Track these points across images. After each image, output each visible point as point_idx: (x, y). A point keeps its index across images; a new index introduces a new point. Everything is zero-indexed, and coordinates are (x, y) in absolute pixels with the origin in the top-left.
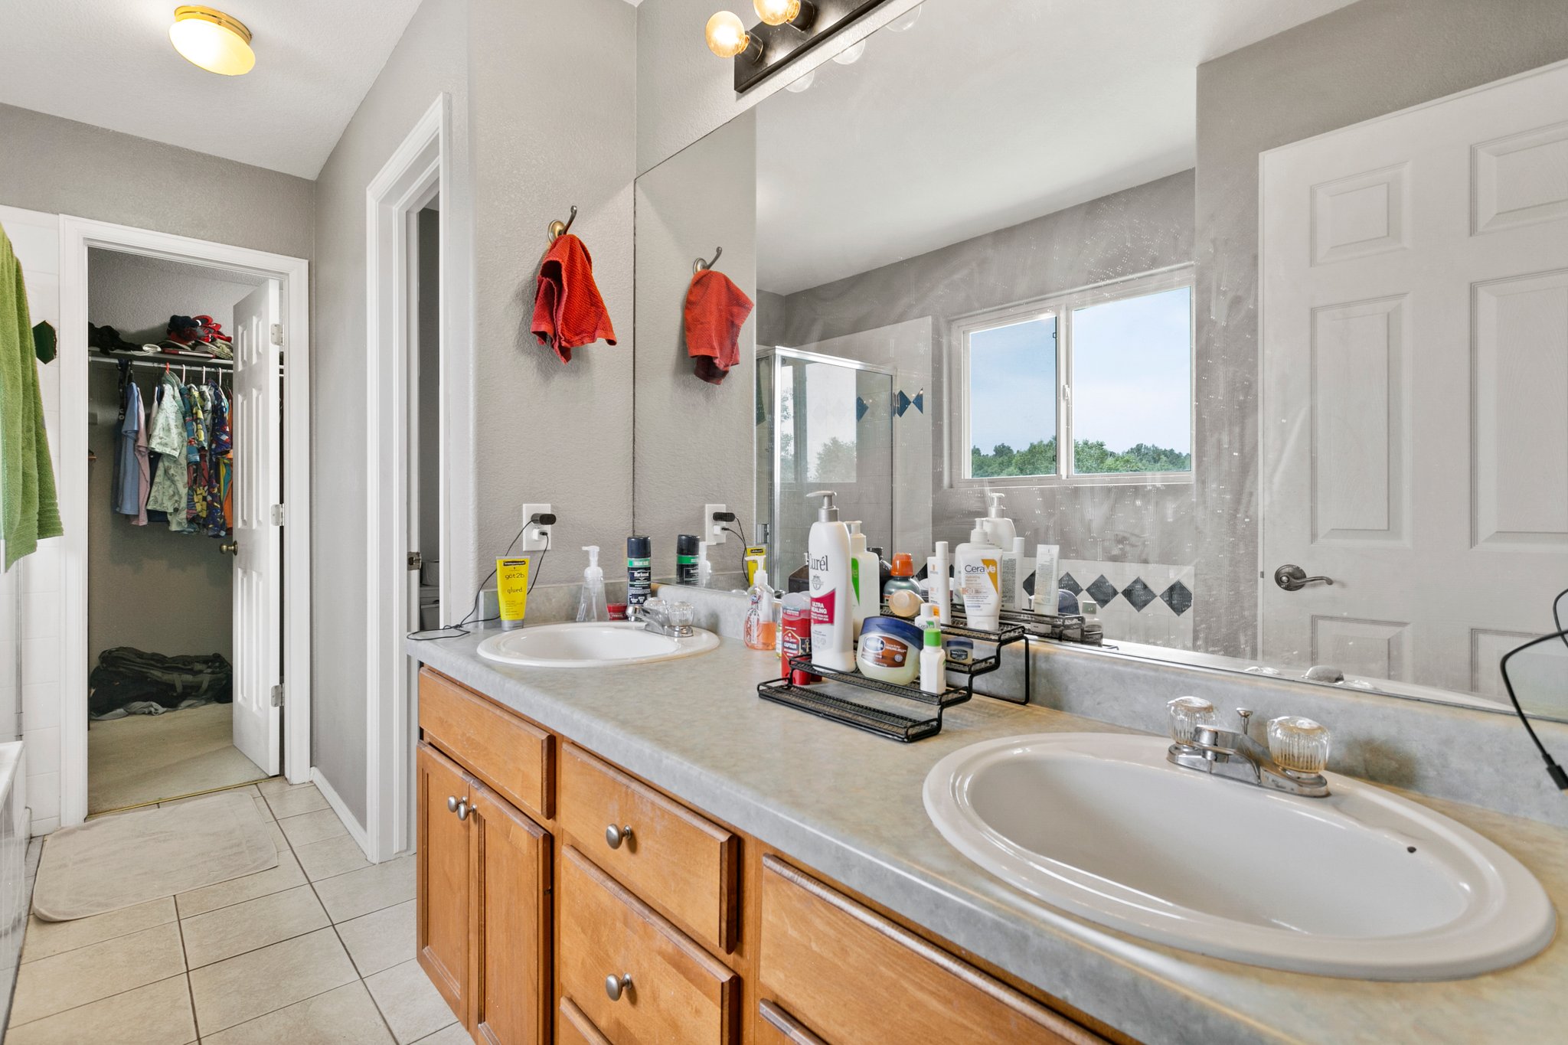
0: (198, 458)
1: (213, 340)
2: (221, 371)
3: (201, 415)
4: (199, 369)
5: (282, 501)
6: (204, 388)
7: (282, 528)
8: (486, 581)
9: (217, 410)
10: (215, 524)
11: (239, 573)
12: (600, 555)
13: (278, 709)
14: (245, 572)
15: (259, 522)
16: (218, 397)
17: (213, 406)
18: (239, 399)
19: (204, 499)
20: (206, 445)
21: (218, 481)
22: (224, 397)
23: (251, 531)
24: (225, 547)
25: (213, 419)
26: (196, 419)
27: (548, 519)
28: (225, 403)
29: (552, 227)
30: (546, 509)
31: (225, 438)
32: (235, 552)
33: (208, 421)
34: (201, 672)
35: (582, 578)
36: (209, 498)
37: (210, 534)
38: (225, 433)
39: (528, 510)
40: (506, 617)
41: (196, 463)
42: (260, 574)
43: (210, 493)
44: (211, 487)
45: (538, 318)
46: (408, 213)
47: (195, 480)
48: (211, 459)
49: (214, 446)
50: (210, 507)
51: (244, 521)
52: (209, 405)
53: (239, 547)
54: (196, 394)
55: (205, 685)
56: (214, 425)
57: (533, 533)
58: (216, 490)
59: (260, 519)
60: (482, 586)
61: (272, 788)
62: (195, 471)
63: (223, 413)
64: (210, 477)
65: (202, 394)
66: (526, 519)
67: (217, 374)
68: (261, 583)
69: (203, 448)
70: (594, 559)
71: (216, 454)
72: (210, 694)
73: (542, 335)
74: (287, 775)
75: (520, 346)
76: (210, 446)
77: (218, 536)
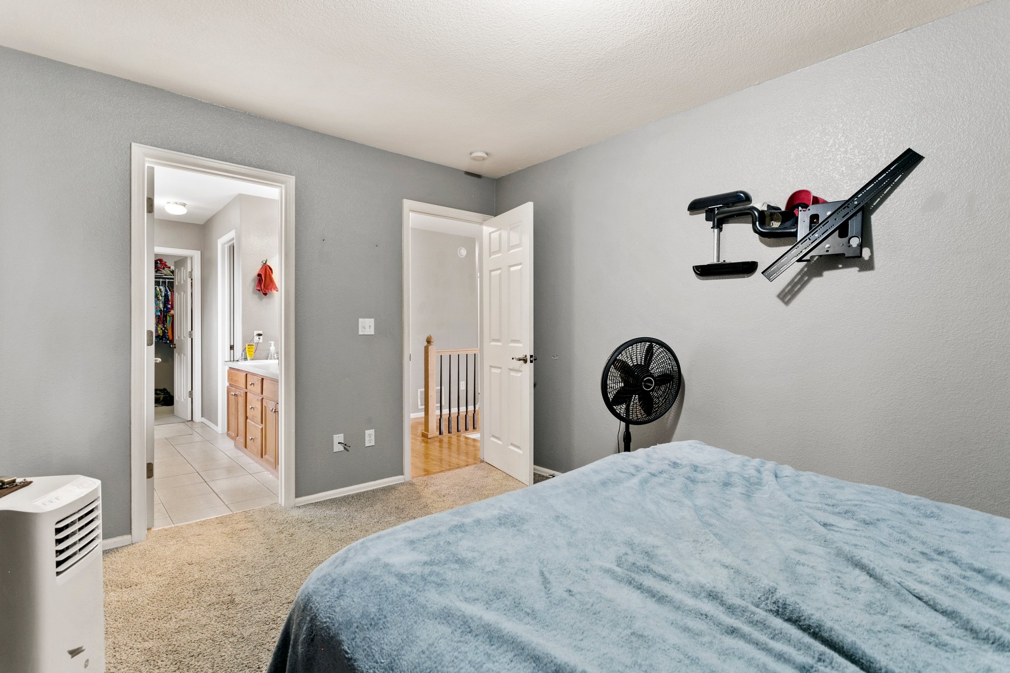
0: (160, 314)
1: (164, 268)
2: (167, 280)
3: (160, 298)
4: (159, 280)
5: (192, 330)
6: (161, 287)
7: (192, 339)
8: (244, 350)
9: (166, 296)
10: (166, 338)
11: (176, 355)
12: (274, 344)
13: (191, 398)
14: (179, 354)
15: (184, 337)
16: (166, 291)
17: (165, 294)
18: (176, 295)
19: (161, 329)
20: (162, 309)
21: (166, 322)
22: (168, 290)
23: (181, 340)
24: (171, 346)
25: (165, 299)
26: (159, 300)
27: (260, 335)
28: (169, 293)
29: (262, 262)
30: (261, 332)
31: (169, 306)
32: (175, 347)
33: (163, 300)
34: (160, 394)
35: (269, 350)
36: (163, 329)
37: (164, 342)
38: (169, 304)
39: (256, 333)
40: (248, 358)
41: (159, 316)
42: (184, 354)
43: (164, 327)
44: (164, 324)
45: (257, 286)
46: (230, 247)
47: (158, 322)
48: (164, 314)
49: (165, 309)
50: (164, 332)
51: (178, 337)
52: (163, 294)
53: (177, 346)
54: (158, 289)
55: (161, 399)
56: (165, 301)
57: (256, 338)
58: (166, 326)
59: (185, 335)
60: (243, 351)
61: (189, 423)
62: (158, 319)
63: (168, 297)
64: (164, 321)
65: (160, 289)
66: (255, 334)
67: (166, 282)
68: (185, 358)
69: (161, 310)
70: (273, 345)
71: (166, 312)
72: (163, 403)
73: (259, 290)
74: (194, 420)
75: (254, 292)
76: (164, 309)
77: (166, 343)
